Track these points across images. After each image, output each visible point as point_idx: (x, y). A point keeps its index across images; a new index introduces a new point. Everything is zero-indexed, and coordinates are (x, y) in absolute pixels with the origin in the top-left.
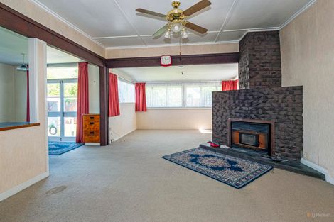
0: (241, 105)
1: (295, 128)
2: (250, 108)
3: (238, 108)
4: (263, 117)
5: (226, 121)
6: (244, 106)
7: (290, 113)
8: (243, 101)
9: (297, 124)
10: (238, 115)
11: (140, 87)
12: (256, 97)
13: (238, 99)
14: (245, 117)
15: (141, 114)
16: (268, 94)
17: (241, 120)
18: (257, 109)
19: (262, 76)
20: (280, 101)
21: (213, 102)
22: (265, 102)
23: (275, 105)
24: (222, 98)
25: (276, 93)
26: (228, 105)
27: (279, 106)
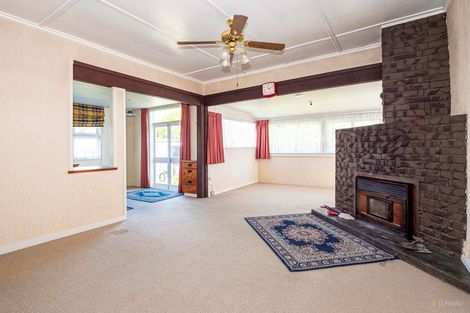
0: (372, 151)
1: (451, 194)
2: (384, 156)
3: (368, 156)
4: (403, 172)
5: (352, 176)
6: (375, 152)
7: (445, 166)
8: (375, 143)
9: (456, 187)
10: (367, 166)
11: (262, 125)
12: (392, 136)
13: (368, 140)
14: (377, 171)
15: (263, 162)
16: (409, 132)
17: (371, 175)
18: (394, 158)
19: (410, 100)
20: (428, 144)
21: (337, 146)
22: (405, 146)
23: (420, 150)
24: (348, 140)
25: (423, 129)
26: (354, 150)
27: (427, 154)
